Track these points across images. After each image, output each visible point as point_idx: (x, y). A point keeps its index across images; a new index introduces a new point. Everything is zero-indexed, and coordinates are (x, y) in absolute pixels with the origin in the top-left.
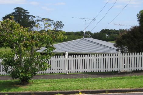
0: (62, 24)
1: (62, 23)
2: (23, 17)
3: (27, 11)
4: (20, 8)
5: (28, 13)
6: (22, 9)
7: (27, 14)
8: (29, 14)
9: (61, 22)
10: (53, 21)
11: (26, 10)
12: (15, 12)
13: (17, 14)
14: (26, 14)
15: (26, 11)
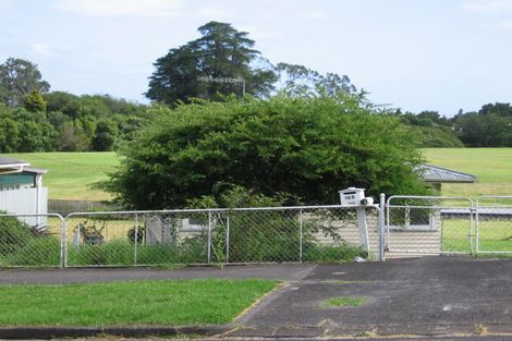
0: (349, 85)
1: (349, 81)
2: (230, 59)
3: (247, 37)
4: (222, 24)
5: (251, 42)
6: (226, 28)
7: (246, 46)
8: (254, 48)
9: (346, 78)
10: (317, 74)
11: (244, 33)
12: (203, 39)
13: (210, 46)
14: (242, 48)
15: (242, 37)
